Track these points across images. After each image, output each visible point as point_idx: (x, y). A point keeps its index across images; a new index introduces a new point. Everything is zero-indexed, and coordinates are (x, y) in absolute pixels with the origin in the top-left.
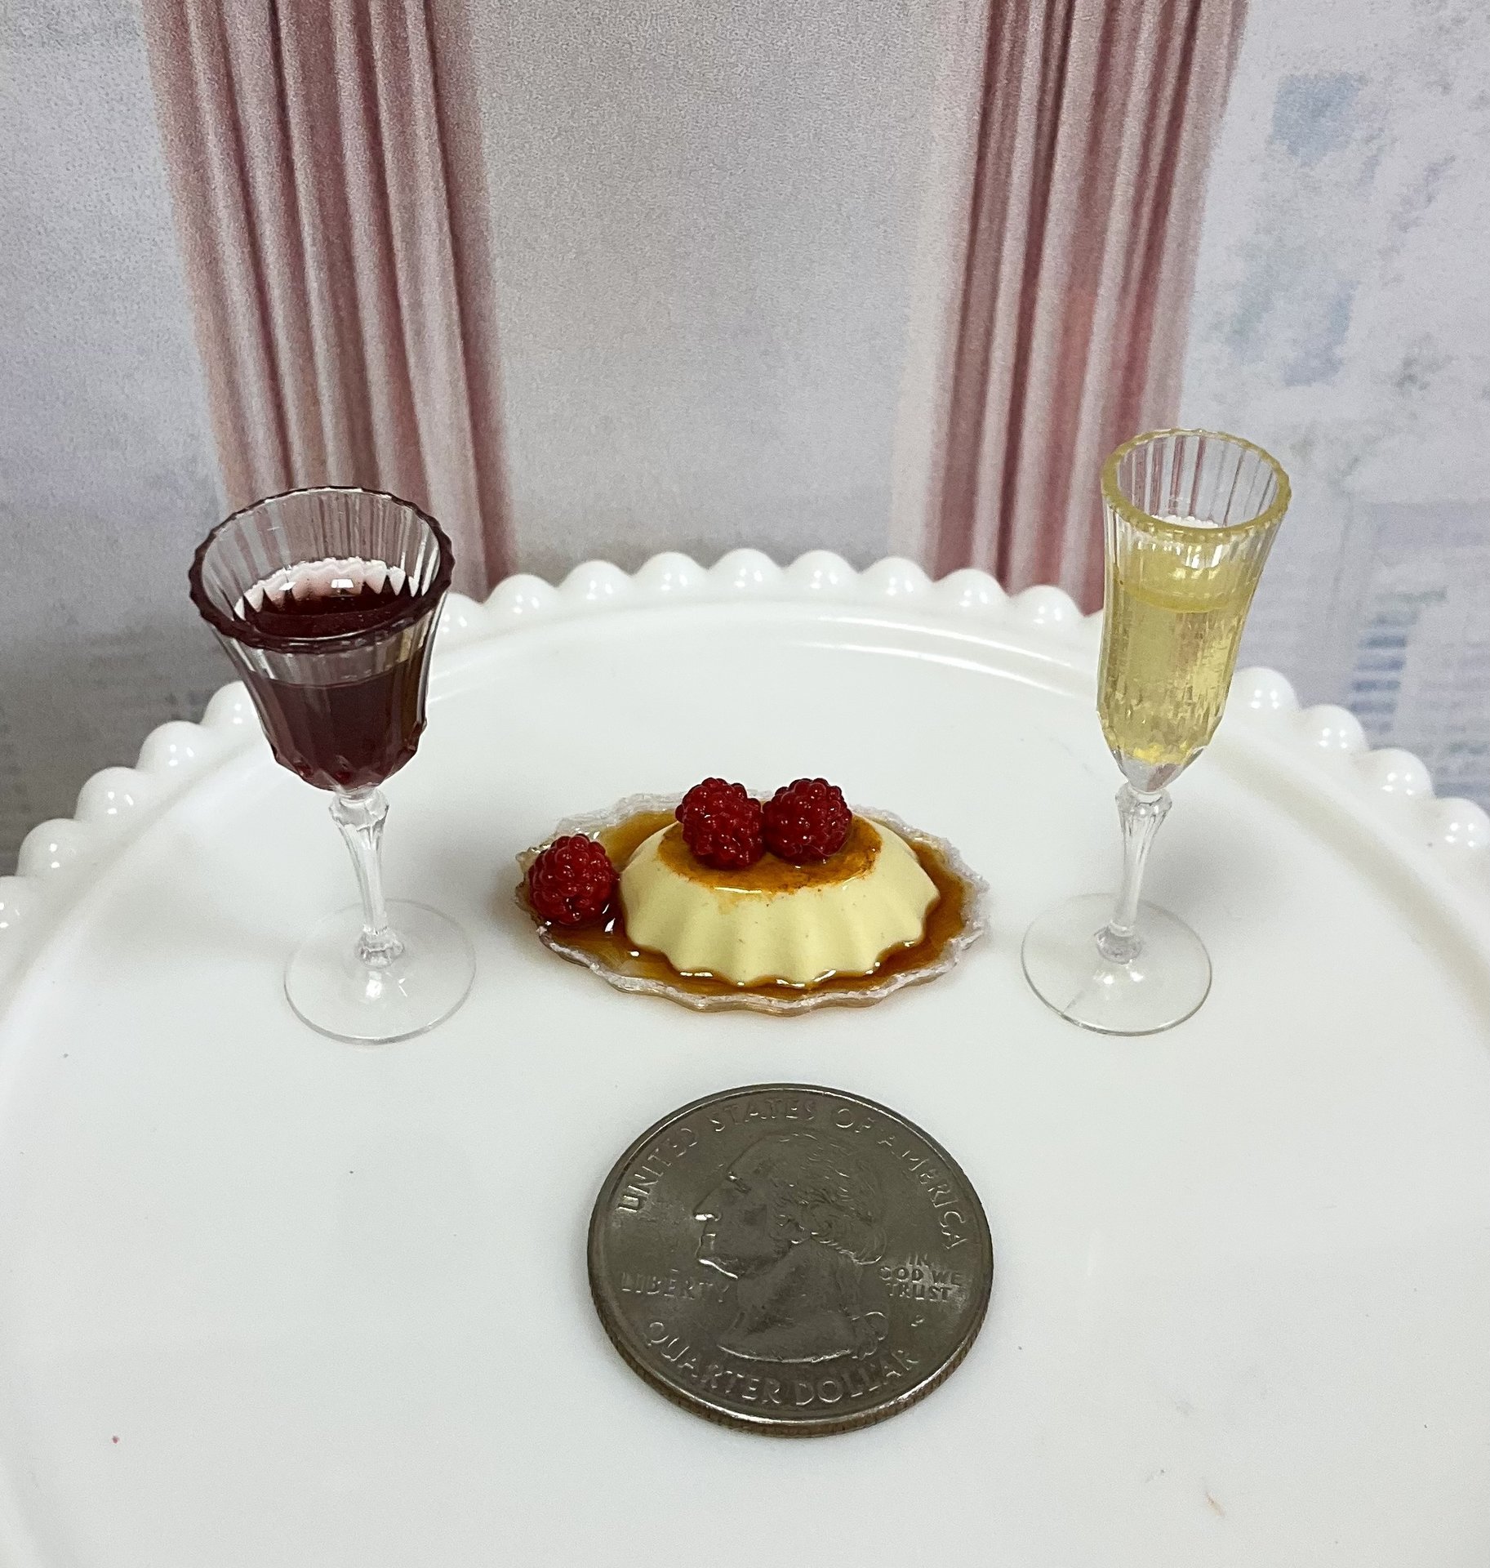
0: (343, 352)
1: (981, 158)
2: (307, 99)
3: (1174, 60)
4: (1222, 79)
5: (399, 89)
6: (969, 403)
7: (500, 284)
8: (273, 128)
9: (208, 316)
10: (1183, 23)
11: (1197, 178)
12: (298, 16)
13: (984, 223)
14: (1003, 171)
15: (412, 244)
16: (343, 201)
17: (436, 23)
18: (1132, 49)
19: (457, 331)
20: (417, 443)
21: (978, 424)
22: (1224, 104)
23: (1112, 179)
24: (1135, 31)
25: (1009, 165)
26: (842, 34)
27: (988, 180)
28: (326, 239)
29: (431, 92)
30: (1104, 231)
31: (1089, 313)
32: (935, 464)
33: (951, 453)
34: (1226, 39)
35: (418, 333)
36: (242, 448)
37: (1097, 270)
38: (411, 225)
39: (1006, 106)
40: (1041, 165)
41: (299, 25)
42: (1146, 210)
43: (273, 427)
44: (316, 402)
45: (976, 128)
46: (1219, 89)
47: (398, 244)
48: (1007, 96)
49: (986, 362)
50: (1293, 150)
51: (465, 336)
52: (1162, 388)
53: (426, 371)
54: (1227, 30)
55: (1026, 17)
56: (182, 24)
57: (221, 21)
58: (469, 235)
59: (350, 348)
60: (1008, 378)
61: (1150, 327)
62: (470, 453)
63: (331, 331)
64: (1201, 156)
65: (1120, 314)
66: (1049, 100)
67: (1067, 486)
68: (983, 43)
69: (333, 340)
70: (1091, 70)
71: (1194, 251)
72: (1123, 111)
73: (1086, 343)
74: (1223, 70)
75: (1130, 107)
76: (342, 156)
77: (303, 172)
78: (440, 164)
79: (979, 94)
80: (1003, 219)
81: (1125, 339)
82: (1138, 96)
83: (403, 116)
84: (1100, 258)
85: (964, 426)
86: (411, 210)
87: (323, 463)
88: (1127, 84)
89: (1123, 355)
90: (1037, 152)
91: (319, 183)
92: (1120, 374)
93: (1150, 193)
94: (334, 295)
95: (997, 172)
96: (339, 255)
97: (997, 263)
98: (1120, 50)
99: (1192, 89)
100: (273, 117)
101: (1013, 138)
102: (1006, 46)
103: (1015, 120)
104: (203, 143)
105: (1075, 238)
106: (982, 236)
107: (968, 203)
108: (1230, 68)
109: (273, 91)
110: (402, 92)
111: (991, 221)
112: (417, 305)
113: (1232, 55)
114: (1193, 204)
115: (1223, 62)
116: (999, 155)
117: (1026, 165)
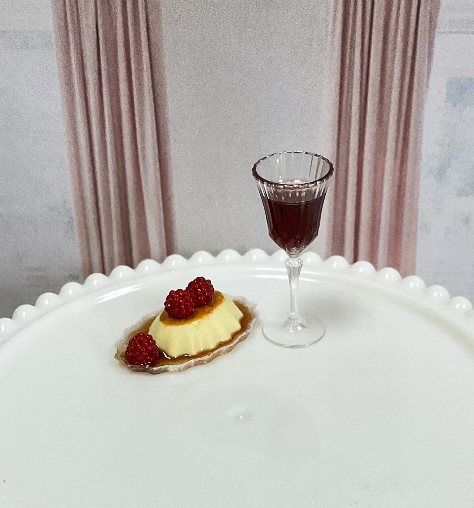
0: (118, 164)
1: (341, 103)
2: (108, 72)
3: (408, 69)
4: (426, 77)
5: (139, 69)
6: (341, 197)
7: (172, 141)
8: (96, 81)
9: (72, 148)
10: (411, 56)
11: (419, 114)
12: (106, 42)
13: (343, 127)
14: (349, 107)
15: (142, 126)
16: (119, 109)
17: (151, 46)
18: (393, 64)
19: (157, 159)
20: (143, 201)
21: (345, 205)
22: (428, 86)
23: (389, 113)
24: (393, 58)
25: (351, 106)
26: (289, 54)
27: (344, 112)
28: (113, 122)
29: (149, 70)
30: (387, 133)
31: (383, 164)
32: (330, 220)
33: (335, 216)
34: (426, 63)
35: (144, 158)
36: (82, 198)
37: (385, 147)
38: (142, 119)
39: (349, 83)
40: (363, 106)
41: (106, 45)
42: (402, 126)
43: (93, 191)
44: (108, 182)
45: (338, 91)
46: (425, 80)
47: (137, 125)
48: (349, 80)
49: (346, 181)
50: (454, 105)
51: (160, 160)
52: (412, 195)
53: (146, 173)
54: (427, 60)
55: (354, 51)
56: (68, 43)
57: (81, 43)
58: (162, 122)
59: (120, 163)
60: (355, 187)
61: (406, 171)
62: (161, 205)
63: (114, 156)
64: (420, 105)
65: (395, 165)
66: (364, 82)
67: (379, 231)
68: (339, 59)
69: (115, 160)
70: (378, 72)
71: (421, 142)
72: (391, 88)
73: (383, 176)
74: (426, 75)
75: (394, 86)
76: (119, 92)
77: (106, 98)
78: (152, 96)
79: (339, 78)
80: (350, 126)
81: (397, 175)
82: (396, 83)
83: (140, 78)
84: (386, 143)
85: (340, 206)
86: (142, 112)
87: (110, 206)
88: (392, 77)
89: (397, 181)
90: (361, 101)
91: (111, 101)
92: (396, 189)
93: (403, 119)
94: (116, 144)
95: (347, 108)
96: (117, 129)
97: (348, 142)
98: (388, 64)
99: (415, 80)
100: (97, 77)
101: (352, 96)
102: (347, 61)
103: (352, 89)
104: (73, 85)
105: (376, 135)
106: (343, 132)
107: (336, 119)
108: (429, 73)
109: (96, 68)
110: (140, 70)
111: (346, 126)
112: (143, 148)
113: (429, 69)
114: (419, 123)
115: (426, 71)
116: (347, 100)
117: (357, 105)
